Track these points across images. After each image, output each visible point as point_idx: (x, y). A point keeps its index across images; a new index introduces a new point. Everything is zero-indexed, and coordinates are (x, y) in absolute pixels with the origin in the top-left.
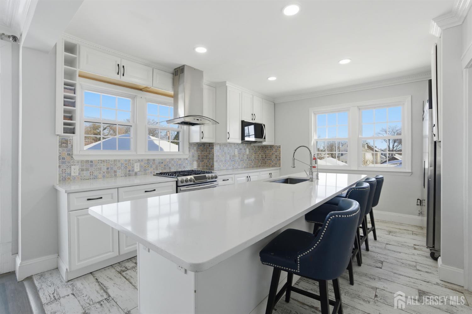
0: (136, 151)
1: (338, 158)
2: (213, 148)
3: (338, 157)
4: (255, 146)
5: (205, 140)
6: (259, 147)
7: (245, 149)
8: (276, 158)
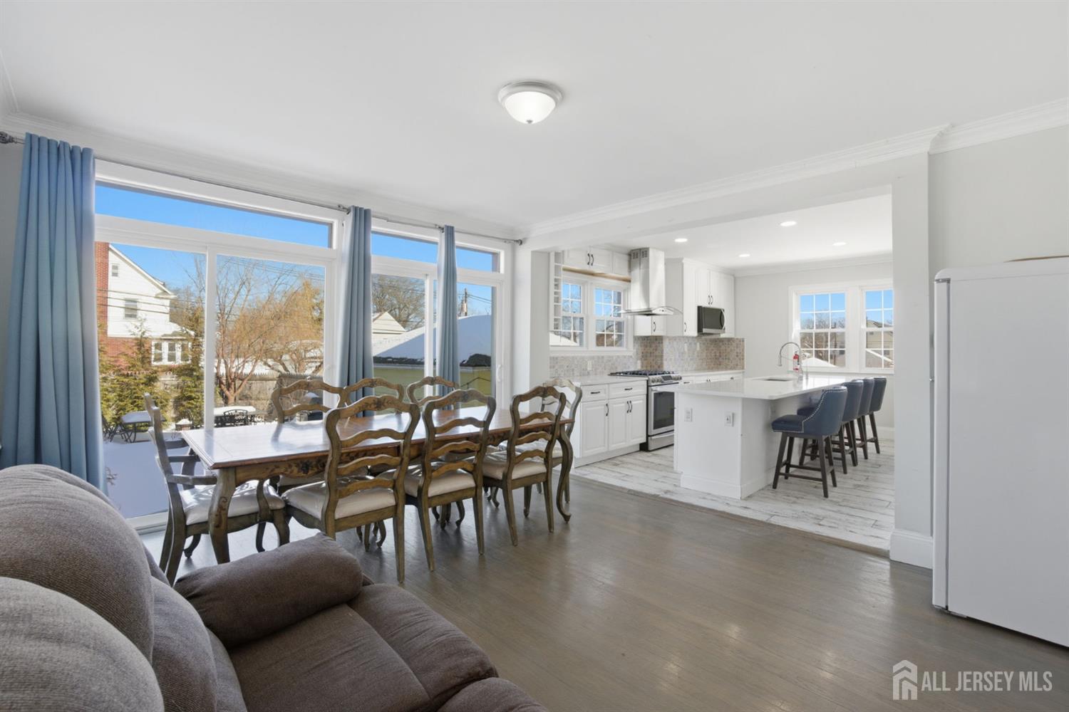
0: (587, 347)
1: (833, 361)
2: (662, 343)
3: (831, 358)
4: (706, 340)
5: (656, 334)
6: (711, 340)
7: (695, 344)
8: (737, 356)
